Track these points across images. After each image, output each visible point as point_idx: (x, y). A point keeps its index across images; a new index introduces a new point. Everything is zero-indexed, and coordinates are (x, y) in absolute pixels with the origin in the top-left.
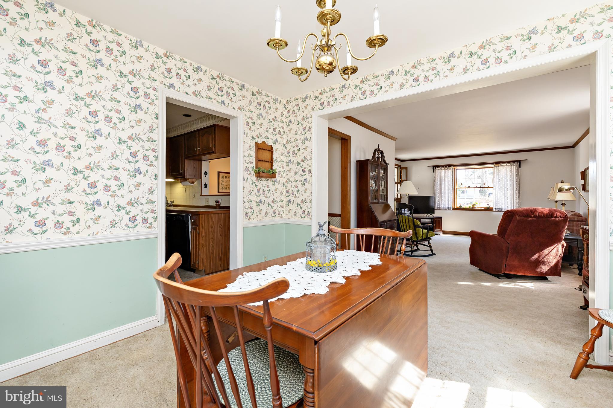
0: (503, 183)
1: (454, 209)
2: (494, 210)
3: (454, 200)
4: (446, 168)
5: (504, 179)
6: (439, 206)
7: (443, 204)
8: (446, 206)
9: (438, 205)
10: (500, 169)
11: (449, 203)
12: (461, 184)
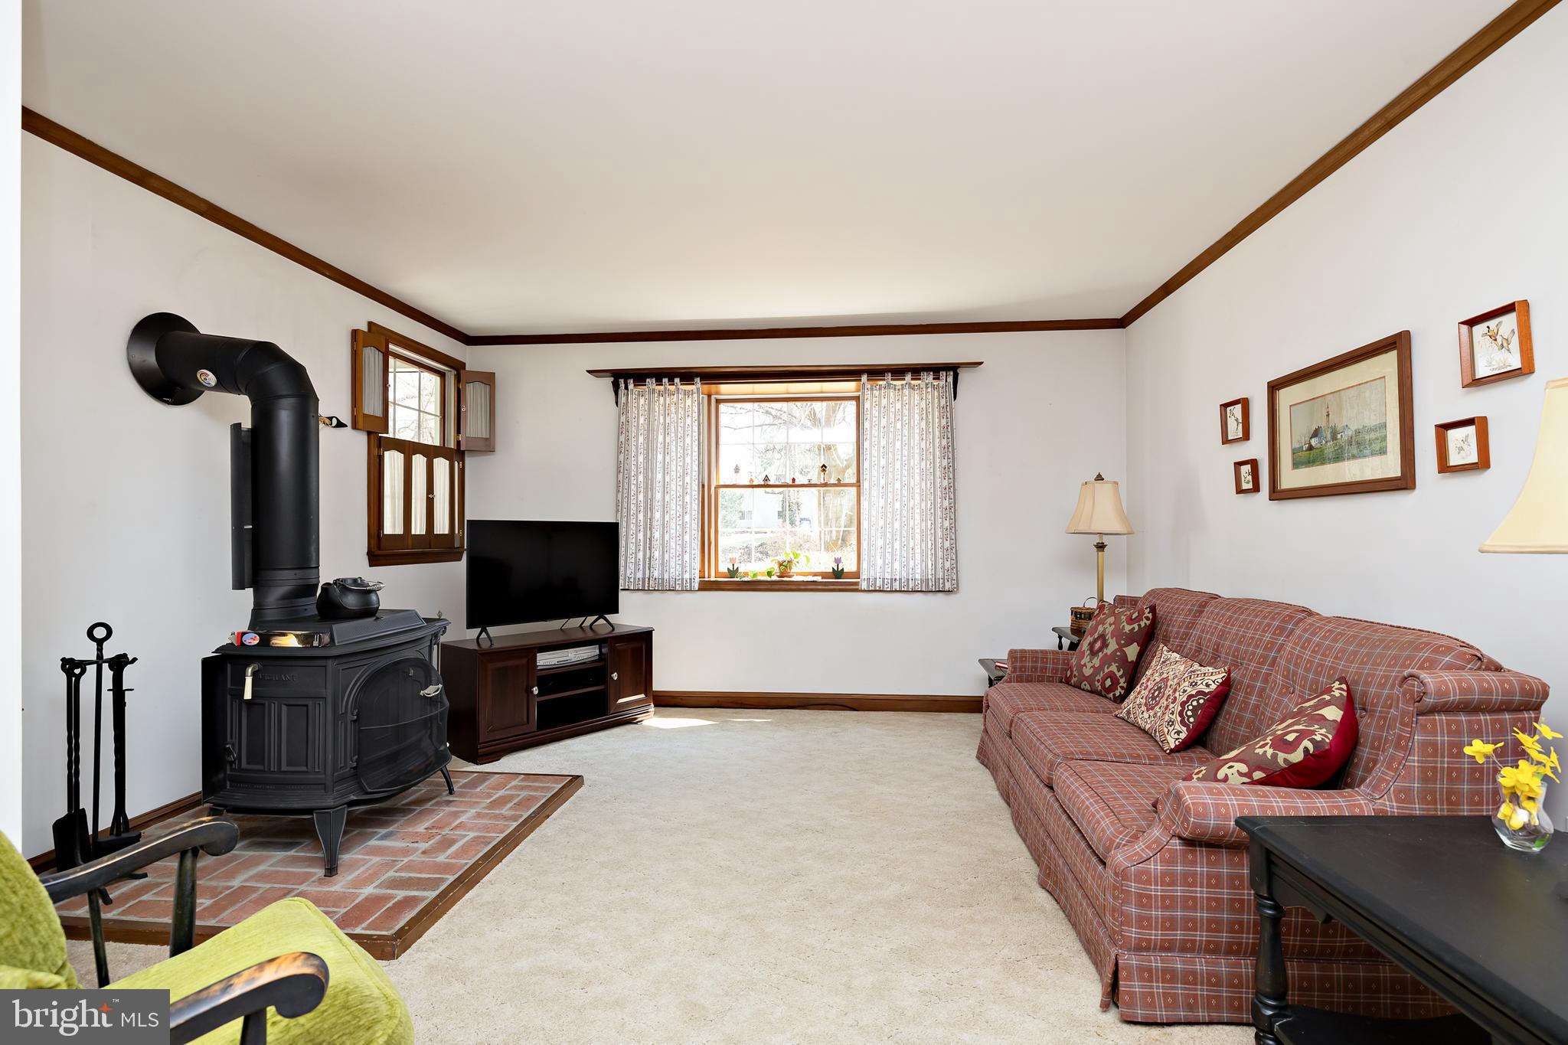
0: (898, 465)
1: (707, 586)
2: (864, 586)
3: (707, 544)
4: (672, 388)
5: (898, 445)
6: (640, 575)
7: (656, 563)
8: (674, 571)
9: (637, 570)
10: (884, 402)
11: (687, 557)
12: (737, 470)
